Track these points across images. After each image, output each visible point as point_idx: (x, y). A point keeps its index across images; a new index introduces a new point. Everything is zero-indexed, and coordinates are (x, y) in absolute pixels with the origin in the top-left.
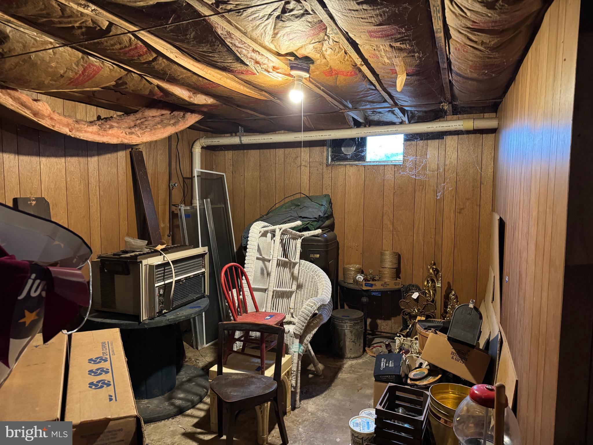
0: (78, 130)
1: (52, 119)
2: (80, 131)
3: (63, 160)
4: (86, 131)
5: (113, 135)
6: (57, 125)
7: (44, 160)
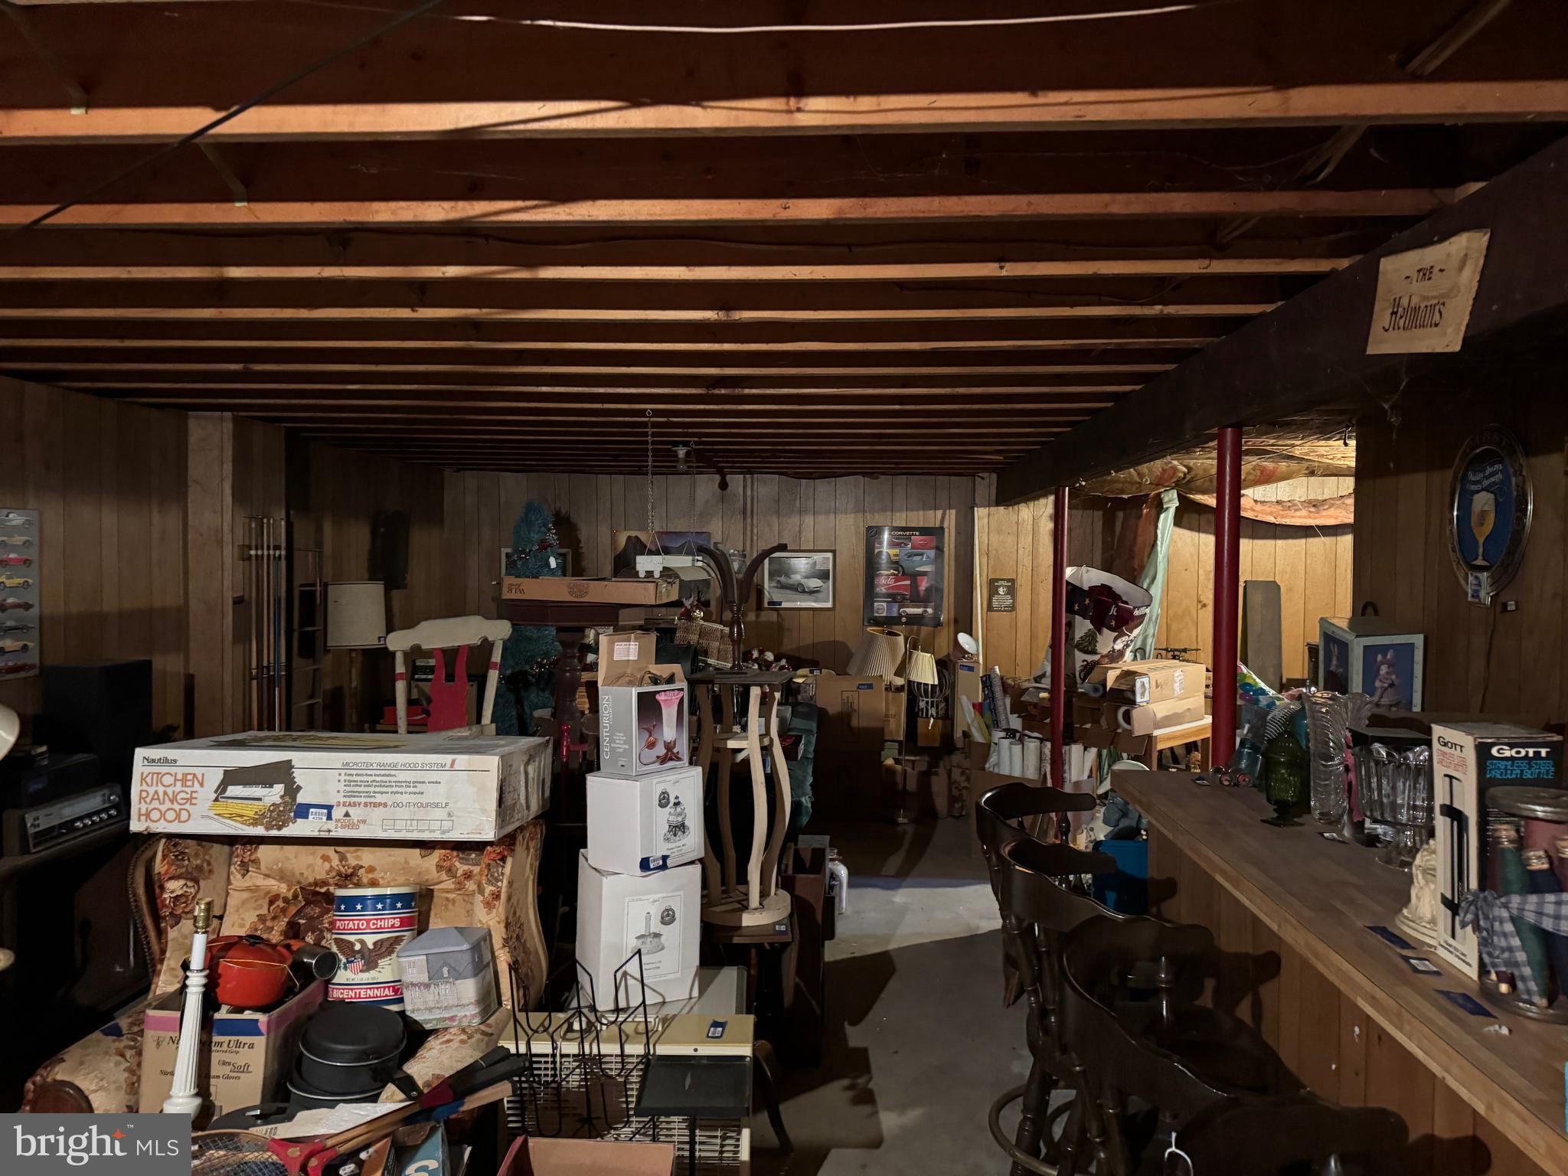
0: (1283, 517)
1: (1254, 510)
2: (1286, 517)
3: (1303, 541)
4: (1292, 517)
5: (1330, 517)
6: (1260, 515)
7: (1280, 542)
